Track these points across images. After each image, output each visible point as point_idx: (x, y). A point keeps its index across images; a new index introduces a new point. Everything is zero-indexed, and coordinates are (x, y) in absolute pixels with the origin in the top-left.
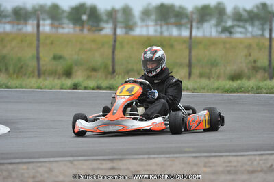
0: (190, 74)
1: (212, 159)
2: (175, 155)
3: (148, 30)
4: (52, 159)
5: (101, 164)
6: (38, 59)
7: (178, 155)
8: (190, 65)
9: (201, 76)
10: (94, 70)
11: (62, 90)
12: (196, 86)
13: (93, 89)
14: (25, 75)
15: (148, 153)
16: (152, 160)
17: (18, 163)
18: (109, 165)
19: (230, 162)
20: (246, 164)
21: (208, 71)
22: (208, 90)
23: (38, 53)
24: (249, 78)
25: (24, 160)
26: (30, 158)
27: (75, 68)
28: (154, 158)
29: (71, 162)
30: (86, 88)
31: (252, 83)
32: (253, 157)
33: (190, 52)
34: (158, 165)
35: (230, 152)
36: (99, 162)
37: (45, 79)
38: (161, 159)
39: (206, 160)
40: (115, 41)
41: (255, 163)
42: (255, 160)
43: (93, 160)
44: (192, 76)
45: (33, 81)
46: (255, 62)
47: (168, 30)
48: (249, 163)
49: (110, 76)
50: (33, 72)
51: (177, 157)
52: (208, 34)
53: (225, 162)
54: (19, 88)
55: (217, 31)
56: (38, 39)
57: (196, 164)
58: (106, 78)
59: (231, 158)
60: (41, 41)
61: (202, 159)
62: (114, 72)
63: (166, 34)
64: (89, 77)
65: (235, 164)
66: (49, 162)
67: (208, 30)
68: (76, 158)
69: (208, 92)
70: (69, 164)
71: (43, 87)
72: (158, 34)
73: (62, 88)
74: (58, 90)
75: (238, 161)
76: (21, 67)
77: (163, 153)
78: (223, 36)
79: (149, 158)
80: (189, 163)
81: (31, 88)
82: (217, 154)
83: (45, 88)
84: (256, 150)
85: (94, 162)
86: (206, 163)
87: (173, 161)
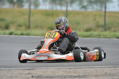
1: (78, 70)
5: (24, 71)
10: (20, 26)
13: (20, 35)
18: (28, 72)
19: (86, 71)
20: (94, 72)
24: (95, 30)
27: (11, 25)
28: (50, 69)
29: (9, 70)
30: (16, 34)
31: (96, 33)
32: (97, 69)
34: (51, 72)
35: (86, 66)
39: (75, 70)
40: (30, 12)
41: (98, 71)
42: (98, 70)
46: (98, 22)
48: (95, 71)
51: (60, 68)
53: (83, 71)
57: (70, 72)
58: (26, 30)
59: (86, 69)
61: (73, 69)
62: (29, 27)
63: (55, 8)
64: (17, 29)
65: (89, 72)
68: (11, 69)
70: (7, 71)
73: (4, 34)
75: (90, 71)
77: (53, 66)
78: (83, 10)
79: (47, 69)
80: (66, 71)
82: (80, 67)
84: (99, 65)
85: (21, 70)
86: (74, 71)
87: (58, 70)
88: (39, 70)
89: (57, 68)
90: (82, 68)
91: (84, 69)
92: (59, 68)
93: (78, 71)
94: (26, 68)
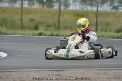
0: (97, 29)
1: (108, 71)
2: (89, 69)
3: (76, 7)
4: (28, 70)
5: (53, 72)
6: (22, 20)
7: (90, 69)
8: (97, 25)
9: (102, 30)
10: (49, 26)
11: (33, 36)
12: (100, 35)
13: (49, 36)
14: (15, 28)
15: (76, 68)
16: (77, 71)
17: (12, 71)
18: (57, 73)
21: (105, 28)
22: (105, 37)
23: (22, 18)
25: (15, 70)
26: (18, 69)
27: (40, 25)
28: (79, 70)
29: (38, 71)
30: (45, 35)
33: (97, 19)
34: (80, 73)
35: (116, 68)
36: (52, 71)
37: (25, 31)
38: (82, 71)
39: (105, 71)
40: (60, 12)
43: (49, 70)
44: (98, 31)
45: (19, 31)
47: (86, 7)
49: (57, 30)
50: (19, 27)
51: (90, 70)
52: (106, 9)
53: (114, 73)
54: (12, 35)
55: (110, 8)
56: (22, 11)
57: (99, 74)
58: (55, 30)
59: (117, 71)
60: (24, 12)
61: (103, 71)
62: (59, 27)
63: (85, 9)
64: (47, 30)
65: (119, 74)
66: (27, 71)
67: (106, 8)
69: (106, 38)
70: (36, 72)
71: (24, 34)
72: (81, 9)
73: (33, 35)
74: (32, 36)
76: (13, 24)
77: (83, 68)
78: (114, 11)
79: (76, 70)
80: (96, 73)
81: (18, 34)
82: (110, 69)
83: (25, 35)
85: (50, 72)
86: (104, 73)
87: (88, 72)
88: (68, 71)
89: (86, 70)
90: (112, 70)
91: (114, 71)
92: (88, 70)
93: (108, 73)
94: (55, 69)
